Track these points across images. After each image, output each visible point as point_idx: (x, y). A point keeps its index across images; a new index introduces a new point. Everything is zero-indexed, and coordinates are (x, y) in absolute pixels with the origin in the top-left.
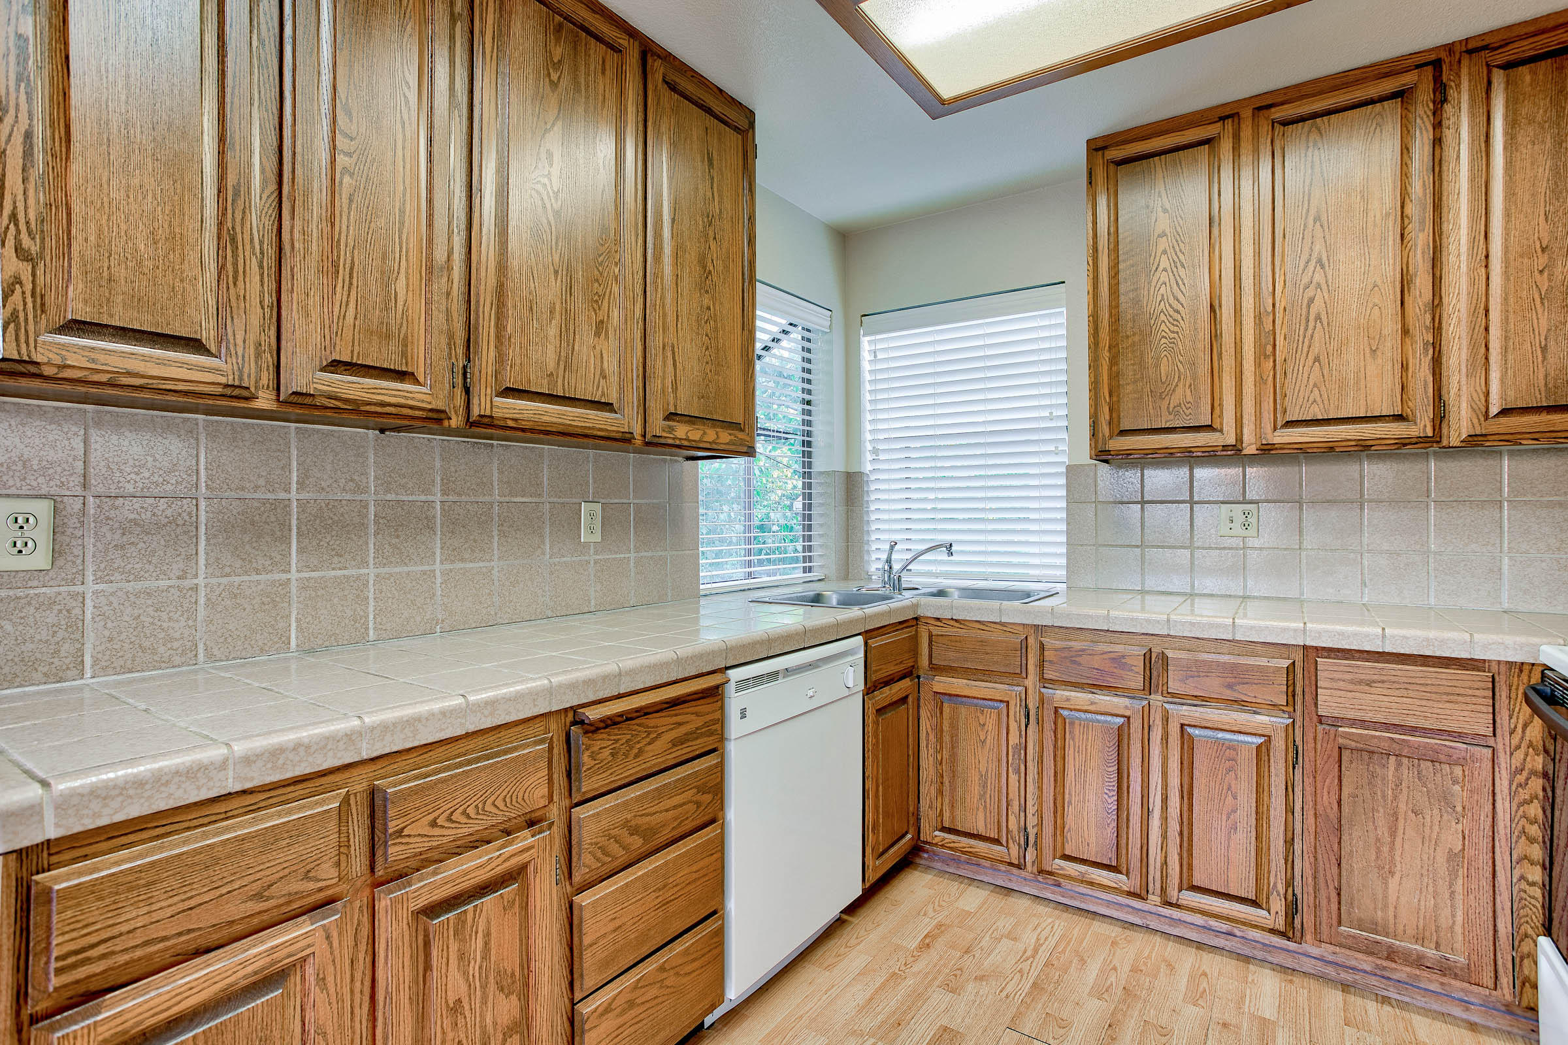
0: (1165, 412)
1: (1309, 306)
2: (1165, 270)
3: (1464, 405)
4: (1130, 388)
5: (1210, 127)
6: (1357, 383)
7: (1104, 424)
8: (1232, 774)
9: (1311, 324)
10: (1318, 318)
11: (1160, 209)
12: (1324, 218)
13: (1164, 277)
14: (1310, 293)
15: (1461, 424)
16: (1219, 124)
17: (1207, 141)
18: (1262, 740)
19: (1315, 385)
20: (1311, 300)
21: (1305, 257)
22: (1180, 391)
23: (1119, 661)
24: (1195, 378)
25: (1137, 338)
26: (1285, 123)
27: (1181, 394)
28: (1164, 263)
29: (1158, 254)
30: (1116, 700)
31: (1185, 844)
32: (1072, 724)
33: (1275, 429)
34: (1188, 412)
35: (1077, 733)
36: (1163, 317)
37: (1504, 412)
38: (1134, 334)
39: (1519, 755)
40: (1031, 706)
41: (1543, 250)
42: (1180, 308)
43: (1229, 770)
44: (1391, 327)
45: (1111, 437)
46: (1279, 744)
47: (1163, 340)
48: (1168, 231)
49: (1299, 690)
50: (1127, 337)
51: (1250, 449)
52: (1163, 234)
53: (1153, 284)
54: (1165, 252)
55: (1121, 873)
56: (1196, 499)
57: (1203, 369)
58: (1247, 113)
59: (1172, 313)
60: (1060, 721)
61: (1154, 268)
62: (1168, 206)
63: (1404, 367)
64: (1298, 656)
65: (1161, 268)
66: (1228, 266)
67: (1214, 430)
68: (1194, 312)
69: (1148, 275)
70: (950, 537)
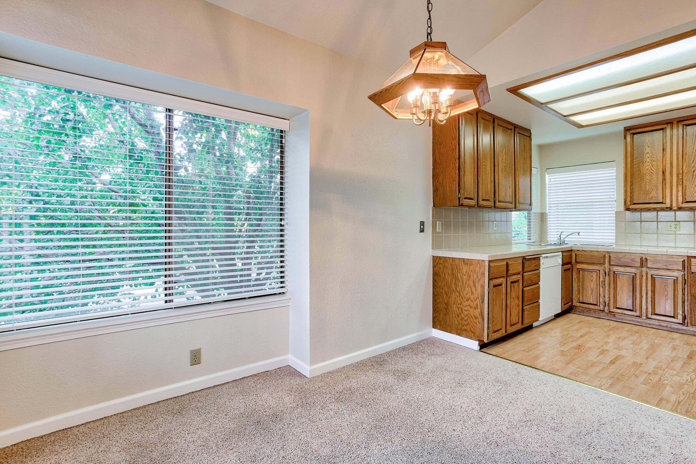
0: (648, 199)
1: (693, 172)
4: (636, 192)
5: (663, 125)
7: (628, 202)
8: (666, 286)
11: (647, 146)
13: (648, 164)
16: (666, 125)
17: (662, 129)
18: (676, 278)
22: (653, 193)
23: (633, 260)
24: (657, 190)
25: (639, 180)
26: (687, 125)
27: (654, 194)
28: (648, 160)
29: (646, 158)
30: (632, 269)
31: (653, 304)
32: (619, 275)
33: (682, 203)
34: (655, 199)
35: (620, 277)
36: (647, 174)
40: (606, 271)
42: (653, 172)
43: (666, 285)
45: (630, 205)
46: (680, 279)
47: (647, 180)
48: (649, 152)
49: (686, 266)
50: (636, 179)
51: (675, 208)
52: (648, 153)
53: (644, 166)
54: (648, 157)
55: (634, 311)
56: (659, 220)
57: (660, 188)
58: (675, 122)
59: (650, 173)
60: (615, 275)
61: (645, 162)
62: (649, 146)
64: (686, 258)
65: (647, 161)
66: (668, 162)
67: (664, 203)
68: (657, 173)
69: (643, 163)
70: (578, 231)
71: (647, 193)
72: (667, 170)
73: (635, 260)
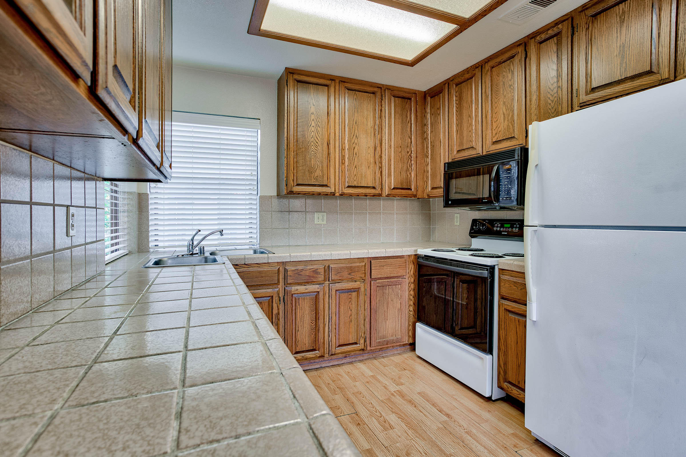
0: (313, 179)
1: (353, 150)
2: (313, 126)
3: (387, 186)
4: (301, 168)
5: (328, 81)
6: (365, 176)
7: (291, 181)
8: (350, 303)
9: (354, 155)
10: (356, 154)
11: (312, 104)
12: (357, 123)
13: (313, 129)
14: (354, 145)
15: (386, 191)
16: (331, 81)
17: (327, 86)
19: (355, 175)
20: (354, 148)
21: (353, 134)
22: (317, 171)
23: (316, 272)
24: (322, 167)
25: (303, 149)
26: (348, 89)
27: (318, 173)
28: (313, 124)
29: (311, 120)
30: (314, 286)
32: (299, 299)
33: (345, 188)
34: (320, 179)
35: (300, 302)
36: (312, 144)
37: (394, 188)
38: (303, 148)
39: (410, 279)
40: (281, 296)
41: (400, 147)
42: (318, 141)
44: (372, 160)
45: (294, 186)
46: (362, 290)
47: (312, 152)
50: (300, 148)
51: (337, 194)
52: (313, 114)
53: (310, 131)
54: (313, 120)
55: (316, 350)
56: (307, 210)
57: (325, 165)
58: (337, 81)
59: (315, 143)
60: (293, 299)
61: (310, 125)
62: (315, 104)
63: (375, 173)
64: (366, 261)
65: (312, 126)
66: (332, 131)
67: (328, 187)
68: (322, 144)
69: (308, 127)
70: (222, 227)
71: (311, 171)
72: (331, 143)
73: (319, 271)
